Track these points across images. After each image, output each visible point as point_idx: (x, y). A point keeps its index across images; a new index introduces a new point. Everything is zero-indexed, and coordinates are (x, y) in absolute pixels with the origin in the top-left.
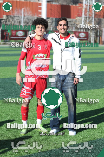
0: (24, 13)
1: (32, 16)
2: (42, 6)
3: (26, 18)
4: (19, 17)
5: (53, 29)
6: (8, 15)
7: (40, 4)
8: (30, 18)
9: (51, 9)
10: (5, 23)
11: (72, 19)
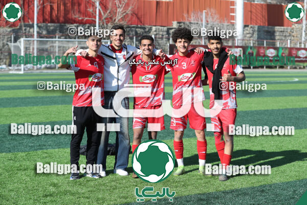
0: (206, 17)
2: (236, 5)
3: (209, 25)
4: (198, 25)
5: (253, 44)
6: (181, 21)
7: (233, 3)
9: (251, 12)
11: (285, 28)
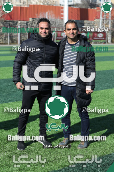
0: (48, 16)
1: (56, 18)
2: (64, 9)
6: (34, 17)
7: (62, 8)
8: (54, 20)
9: (72, 12)
10: (31, 25)
